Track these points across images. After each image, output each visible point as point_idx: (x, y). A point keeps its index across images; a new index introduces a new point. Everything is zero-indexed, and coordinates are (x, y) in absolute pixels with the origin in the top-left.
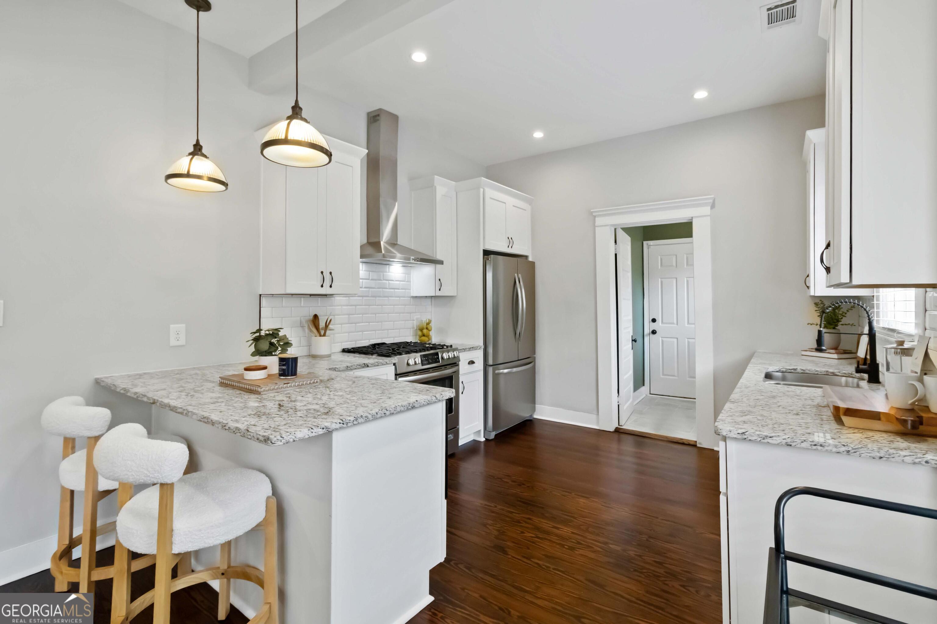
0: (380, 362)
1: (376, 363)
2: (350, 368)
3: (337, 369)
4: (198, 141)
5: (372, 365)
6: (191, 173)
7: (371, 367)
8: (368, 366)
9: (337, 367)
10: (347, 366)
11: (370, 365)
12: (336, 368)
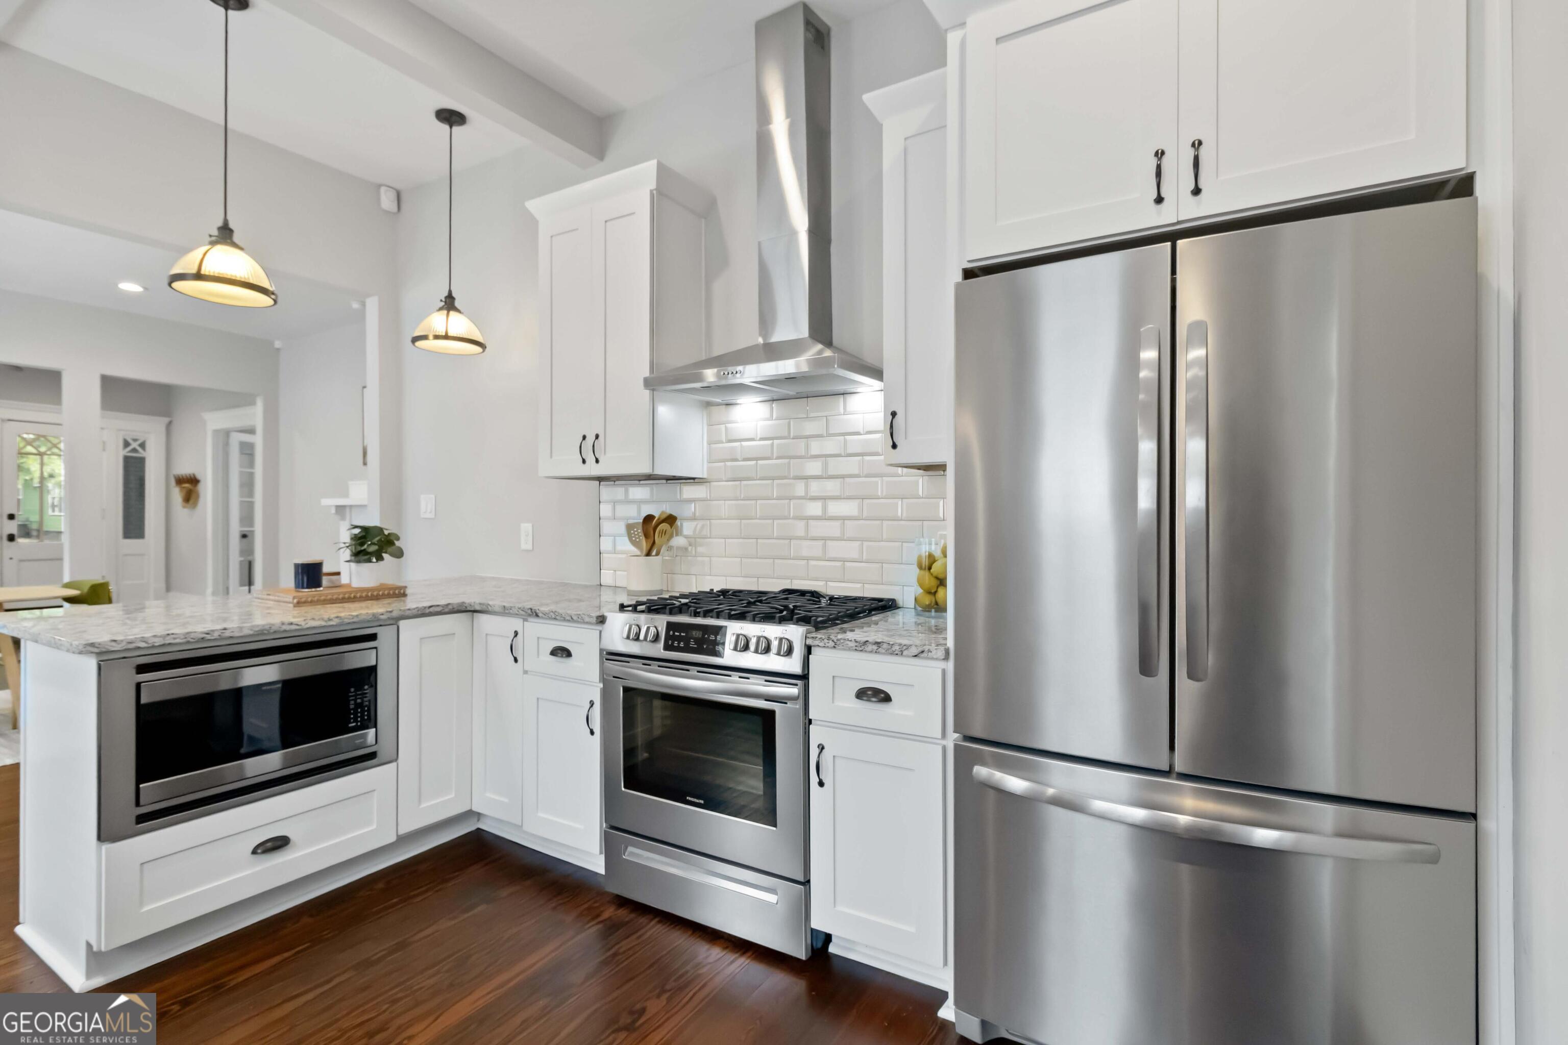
0: (559, 613)
1: (552, 614)
2: (508, 610)
3: (491, 606)
4: (450, 292)
5: (545, 615)
6: (449, 335)
7: (542, 618)
8: (537, 615)
9: (490, 603)
10: (504, 607)
11: (540, 615)
12: (489, 605)
